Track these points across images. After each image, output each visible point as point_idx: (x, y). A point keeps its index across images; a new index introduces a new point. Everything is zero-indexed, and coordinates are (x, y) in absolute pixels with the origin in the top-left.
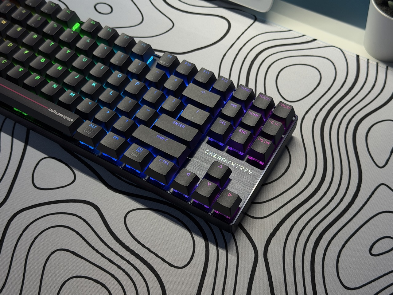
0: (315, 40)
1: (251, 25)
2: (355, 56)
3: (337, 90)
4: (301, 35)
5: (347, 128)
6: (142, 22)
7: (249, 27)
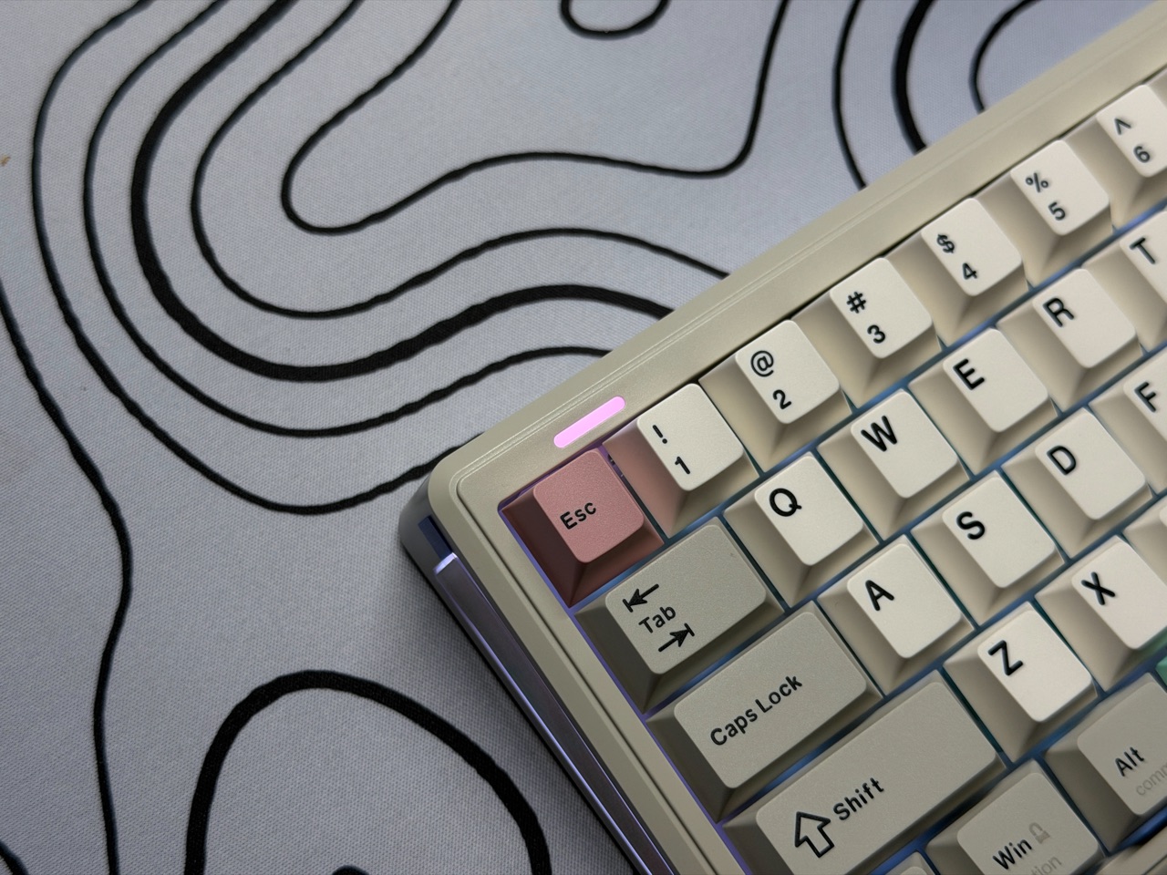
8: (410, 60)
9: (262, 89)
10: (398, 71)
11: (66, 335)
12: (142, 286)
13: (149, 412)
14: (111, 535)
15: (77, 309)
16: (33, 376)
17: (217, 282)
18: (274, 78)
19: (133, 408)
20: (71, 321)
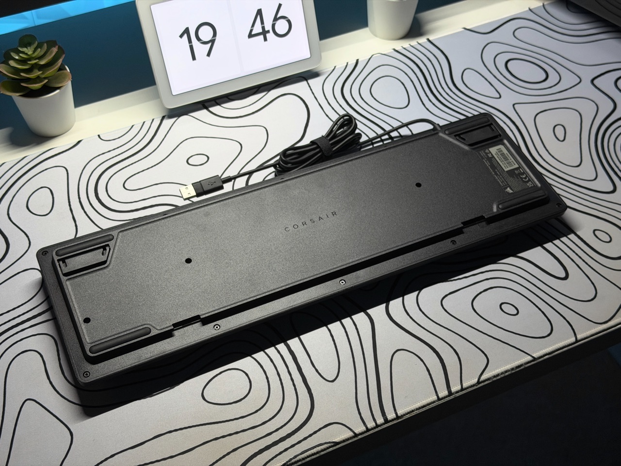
0: (357, 61)
1: (308, 84)
2: (393, 50)
3: (417, 79)
4: (346, 64)
5: (454, 93)
6: (241, 145)
7: (310, 86)
8: (155, 165)
9: (126, 167)
10: (152, 167)
11: (78, 200)
12: (94, 194)
13: (88, 213)
14: (75, 230)
15: (81, 196)
16: (70, 205)
17: (107, 195)
18: (129, 165)
19: (85, 212)
20: (79, 198)
